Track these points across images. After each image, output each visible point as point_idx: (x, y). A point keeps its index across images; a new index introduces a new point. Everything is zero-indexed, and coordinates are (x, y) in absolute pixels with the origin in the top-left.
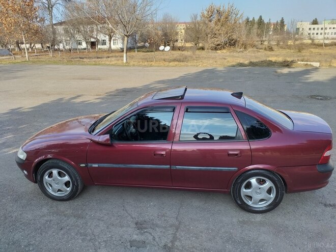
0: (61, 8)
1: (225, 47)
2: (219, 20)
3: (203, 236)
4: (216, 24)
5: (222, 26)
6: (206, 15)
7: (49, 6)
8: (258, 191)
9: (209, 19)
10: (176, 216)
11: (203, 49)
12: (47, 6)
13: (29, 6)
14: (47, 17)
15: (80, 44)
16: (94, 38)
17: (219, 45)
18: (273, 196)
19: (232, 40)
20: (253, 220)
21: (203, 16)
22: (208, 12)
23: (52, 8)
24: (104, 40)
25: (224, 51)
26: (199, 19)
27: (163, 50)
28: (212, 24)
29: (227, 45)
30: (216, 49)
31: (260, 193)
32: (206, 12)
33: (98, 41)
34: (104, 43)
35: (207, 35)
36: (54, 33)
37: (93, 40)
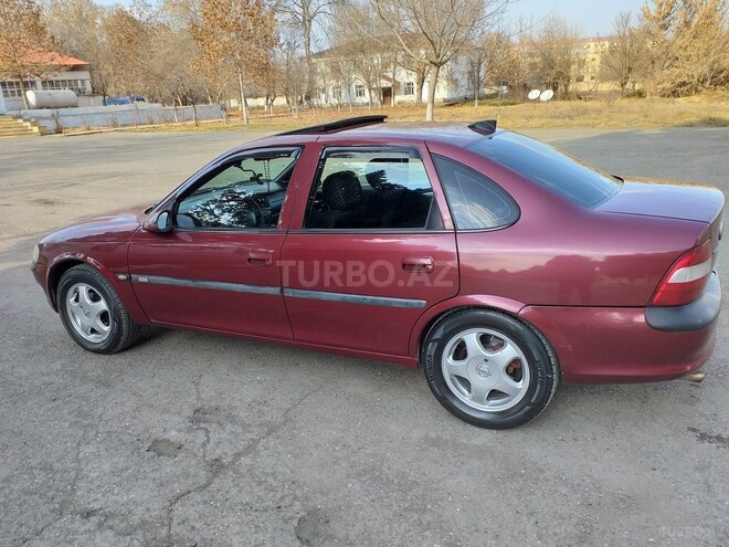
0: (328, 22)
1: (700, 88)
2: (687, 24)
3: (315, 454)
4: (679, 33)
5: (695, 37)
6: (653, 13)
7: (304, 18)
8: (485, 367)
9: (662, 23)
10: (289, 406)
11: (640, 94)
12: (301, 18)
13: (252, 15)
14: (301, 41)
15: (361, 94)
16: (388, 79)
17: (684, 84)
18: (523, 386)
19: (722, 72)
20: (464, 441)
21: (647, 15)
22: (661, 5)
23: (309, 21)
24: (409, 84)
25: (696, 98)
26: (635, 24)
27: (538, 100)
28: (670, 35)
29: (707, 84)
30: (675, 94)
31: (489, 374)
32: (655, 7)
33: (397, 85)
34: (409, 91)
35: (653, 62)
36: (313, 72)
37: (385, 84)
